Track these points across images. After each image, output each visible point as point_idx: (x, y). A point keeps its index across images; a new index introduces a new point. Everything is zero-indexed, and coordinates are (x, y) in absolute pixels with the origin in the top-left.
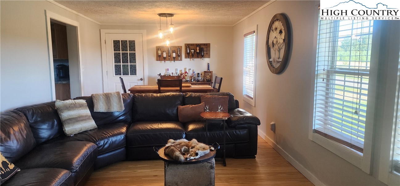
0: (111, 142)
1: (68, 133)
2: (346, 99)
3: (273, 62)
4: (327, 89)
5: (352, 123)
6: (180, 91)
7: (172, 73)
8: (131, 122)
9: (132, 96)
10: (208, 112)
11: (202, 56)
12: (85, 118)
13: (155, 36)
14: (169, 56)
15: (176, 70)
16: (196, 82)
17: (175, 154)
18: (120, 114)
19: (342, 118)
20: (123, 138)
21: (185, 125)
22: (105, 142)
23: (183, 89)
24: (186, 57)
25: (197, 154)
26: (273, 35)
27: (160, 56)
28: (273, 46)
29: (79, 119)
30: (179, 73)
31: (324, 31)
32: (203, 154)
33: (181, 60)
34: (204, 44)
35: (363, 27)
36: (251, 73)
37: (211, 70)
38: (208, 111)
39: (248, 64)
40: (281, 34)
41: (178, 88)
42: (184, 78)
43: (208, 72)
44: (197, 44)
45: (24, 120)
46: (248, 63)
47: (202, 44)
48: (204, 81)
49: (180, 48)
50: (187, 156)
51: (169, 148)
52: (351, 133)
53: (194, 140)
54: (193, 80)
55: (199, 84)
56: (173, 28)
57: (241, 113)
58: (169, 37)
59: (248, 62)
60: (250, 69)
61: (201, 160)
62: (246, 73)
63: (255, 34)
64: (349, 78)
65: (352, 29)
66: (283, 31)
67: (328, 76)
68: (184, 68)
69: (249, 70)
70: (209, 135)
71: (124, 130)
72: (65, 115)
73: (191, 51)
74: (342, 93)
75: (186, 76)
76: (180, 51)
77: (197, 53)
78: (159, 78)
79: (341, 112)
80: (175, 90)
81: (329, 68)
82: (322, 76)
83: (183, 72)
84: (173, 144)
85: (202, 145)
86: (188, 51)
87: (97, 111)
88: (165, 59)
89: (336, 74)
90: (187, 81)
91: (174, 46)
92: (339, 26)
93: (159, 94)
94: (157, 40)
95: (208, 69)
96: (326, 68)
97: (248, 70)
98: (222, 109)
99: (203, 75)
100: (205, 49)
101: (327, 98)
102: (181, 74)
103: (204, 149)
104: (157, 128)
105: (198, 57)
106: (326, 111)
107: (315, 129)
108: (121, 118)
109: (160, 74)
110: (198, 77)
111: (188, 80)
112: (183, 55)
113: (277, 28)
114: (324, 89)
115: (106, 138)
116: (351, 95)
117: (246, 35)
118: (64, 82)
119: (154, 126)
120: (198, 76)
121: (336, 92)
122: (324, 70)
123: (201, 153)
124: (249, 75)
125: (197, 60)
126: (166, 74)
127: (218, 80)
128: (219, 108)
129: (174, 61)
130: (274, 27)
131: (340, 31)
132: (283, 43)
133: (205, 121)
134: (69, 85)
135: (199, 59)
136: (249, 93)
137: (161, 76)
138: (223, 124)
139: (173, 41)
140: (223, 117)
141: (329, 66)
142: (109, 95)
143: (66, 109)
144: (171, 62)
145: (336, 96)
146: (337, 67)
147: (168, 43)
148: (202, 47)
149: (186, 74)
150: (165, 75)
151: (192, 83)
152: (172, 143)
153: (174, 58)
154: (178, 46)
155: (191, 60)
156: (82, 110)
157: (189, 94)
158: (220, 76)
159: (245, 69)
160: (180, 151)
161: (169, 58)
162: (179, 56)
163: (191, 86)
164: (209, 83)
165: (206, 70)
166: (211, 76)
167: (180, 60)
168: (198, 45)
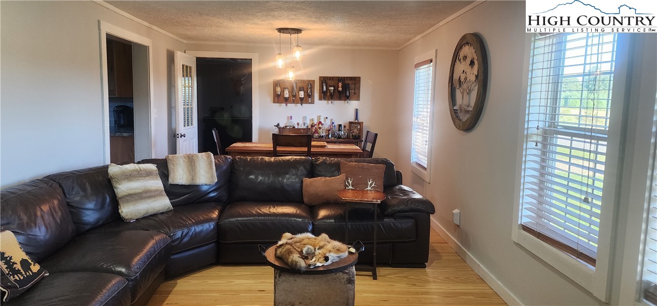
0: (194, 233)
1: (126, 218)
2: (572, 177)
3: (459, 111)
4: (543, 160)
5: (580, 217)
6: (308, 153)
7: (298, 124)
8: (228, 202)
9: (229, 160)
10: (352, 189)
11: (347, 98)
12: (153, 194)
13: (271, 65)
14: (294, 96)
15: (305, 118)
16: (336, 140)
17: (291, 256)
18: (209, 188)
19: (566, 208)
20: (212, 227)
21: (312, 209)
22: (184, 234)
23: (312, 150)
24: (320, 99)
25: (326, 259)
26: (461, 67)
27: (278, 96)
28: (460, 86)
29: (144, 195)
30: (308, 123)
31: (540, 66)
32: (337, 260)
33: (313, 102)
34: (351, 77)
35: (599, 61)
36: (425, 128)
37: (360, 121)
38: (351, 187)
39: (420, 113)
40: (472, 67)
41: (305, 149)
42: (316, 131)
43: (355, 124)
44: (338, 77)
45: (59, 195)
46: (421, 111)
47: (347, 78)
48: (348, 137)
49: (311, 84)
50: (311, 261)
51: (283, 247)
52: (579, 233)
53: (324, 236)
54: (330, 136)
55: (341, 143)
56: (301, 51)
57: (405, 192)
58: (292, 66)
59: (420, 109)
60: (423, 120)
61: (333, 269)
62: (417, 127)
63: (432, 63)
64: (578, 144)
65: (585, 64)
66: (476, 62)
67: (545, 139)
68: (318, 116)
69: (422, 122)
70: (350, 227)
71: (215, 214)
72: (122, 188)
73: (330, 88)
74: (566, 167)
75: (320, 128)
76: (311, 88)
77: (339, 92)
78: (276, 131)
79: (564, 198)
80: (300, 152)
81: (547, 125)
82: (535, 138)
83: (316, 122)
84: (290, 241)
85: (337, 244)
86: (325, 89)
87: (173, 183)
88: (286, 101)
89: (559, 136)
90: (320, 138)
91: (302, 81)
92: (564, 58)
93: (273, 158)
94: (275, 70)
95: (356, 118)
96: (541, 125)
97: (420, 121)
98: (373, 185)
99: (347, 127)
100: (352, 86)
101: (542, 175)
102: (312, 126)
103: (338, 250)
104: (268, 213)
105: (340, 99)
106: (540, 196)
107: (522, 223)
108: (212, 195)
109: (278, 125)
110: (339, 131)
111: (323, 136)
112: (316, 95)
113: (466, 57)
114: (538, 159)
115: (185, 226)
116: (579, 170)
117: (418, 66)
118: (125, 135)
119: (262, 210)
120: (339, 128)
121: (558, 165)
122: (538, 129)
123: (333, 257)
124: (421, 131)
125: (338, 104)
126: (288, 125)
127: (371, 138)
128: (369, 183)
129: (302, 105)
130: (462, 54)
131: (566, 66)
132: (475, 81)
133: (345, 204)
134: (132, 138)
135: (342, 102)
136: (422, 160)
137: (280, 128)
138: (374, 210)
139: (299, 73)
140: (373, 199)
141: (547, 123)
142: (193, 158)
143: (124, 179)
144: (296, 106)
145: (557, 172)
146: (559, 124)
147: (291, 76)
148: (347, 82)
149: (320, 126)
150: (286, 127)
151: (329, 140)
152: (289, 239)
153: (302, 99)
154: (309, 81)
155: (328, 103)
156: (149, 181)
157: (321, 159)
158: (373, 131)
159: (416, 120)
160: (301, 253)
161: (293, 99)
162: (309, 96)
163: (326, 146)
164: (357, 141)
165: (352, 119)
166: (361, 130)
167: (310, 103)
168: (340, 79)
